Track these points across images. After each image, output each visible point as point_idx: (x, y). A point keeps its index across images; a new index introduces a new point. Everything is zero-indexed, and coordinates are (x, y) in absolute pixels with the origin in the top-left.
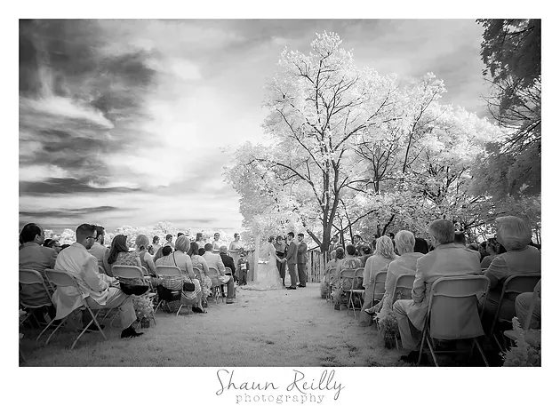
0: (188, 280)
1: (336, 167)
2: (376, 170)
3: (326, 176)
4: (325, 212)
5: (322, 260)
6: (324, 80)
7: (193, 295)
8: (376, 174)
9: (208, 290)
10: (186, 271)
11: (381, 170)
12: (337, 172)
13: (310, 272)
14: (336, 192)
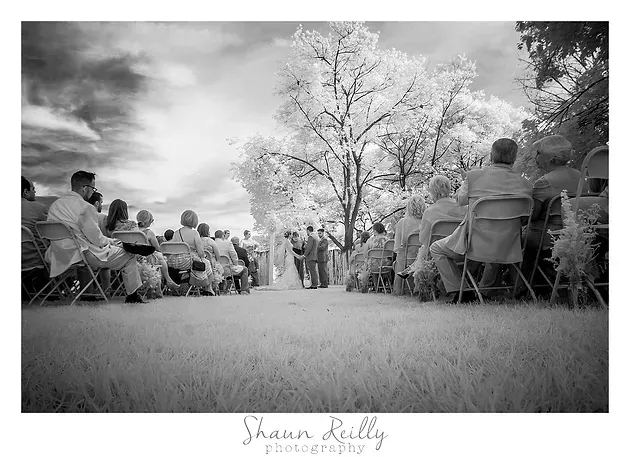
0: (197, 258)
1: (358, 161)
2: (402, 167)
3: (347, 170)
4: (347, 211)
5: (345, 259)
6: (343, 63)
7: (203, 276)
8: (402, 172)
9: (220, 276)
10: (195, 249)
11: (407, 167)
12: (358, 166)
13: (331, 274)
14: (359, 188)
